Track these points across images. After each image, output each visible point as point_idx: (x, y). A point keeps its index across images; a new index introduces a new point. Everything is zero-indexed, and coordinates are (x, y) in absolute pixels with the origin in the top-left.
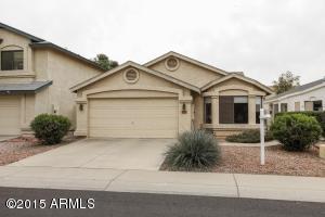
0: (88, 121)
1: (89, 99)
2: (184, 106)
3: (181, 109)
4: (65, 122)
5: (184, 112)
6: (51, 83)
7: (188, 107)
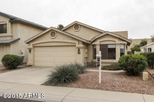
0: (34, 58)
1: (34, 47)
2: (79, 50)
3: (77, 51)
4: (17, 58)
5: (79, 53)
6: (19, 39)
7: (81, 50)
